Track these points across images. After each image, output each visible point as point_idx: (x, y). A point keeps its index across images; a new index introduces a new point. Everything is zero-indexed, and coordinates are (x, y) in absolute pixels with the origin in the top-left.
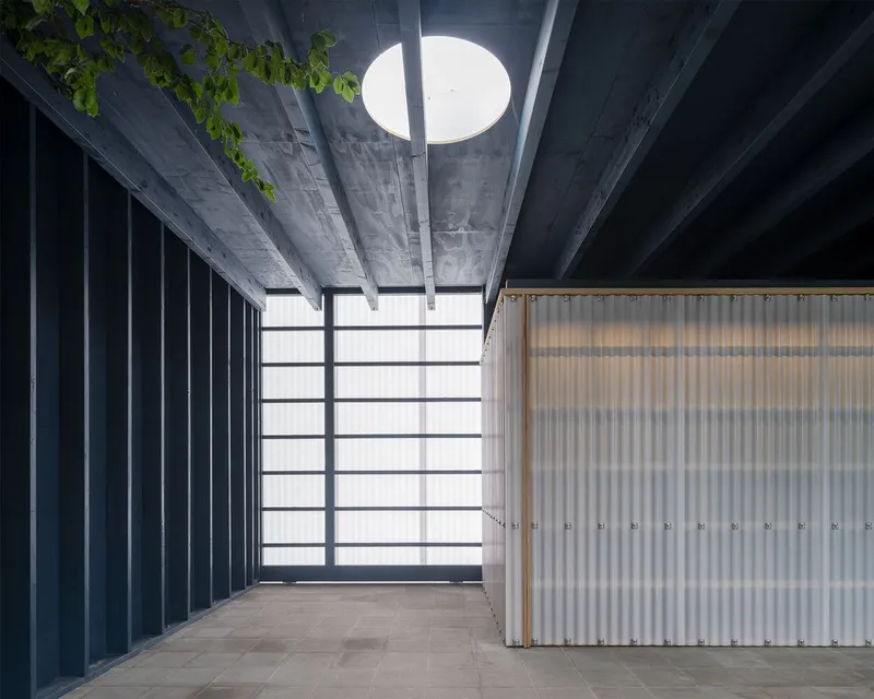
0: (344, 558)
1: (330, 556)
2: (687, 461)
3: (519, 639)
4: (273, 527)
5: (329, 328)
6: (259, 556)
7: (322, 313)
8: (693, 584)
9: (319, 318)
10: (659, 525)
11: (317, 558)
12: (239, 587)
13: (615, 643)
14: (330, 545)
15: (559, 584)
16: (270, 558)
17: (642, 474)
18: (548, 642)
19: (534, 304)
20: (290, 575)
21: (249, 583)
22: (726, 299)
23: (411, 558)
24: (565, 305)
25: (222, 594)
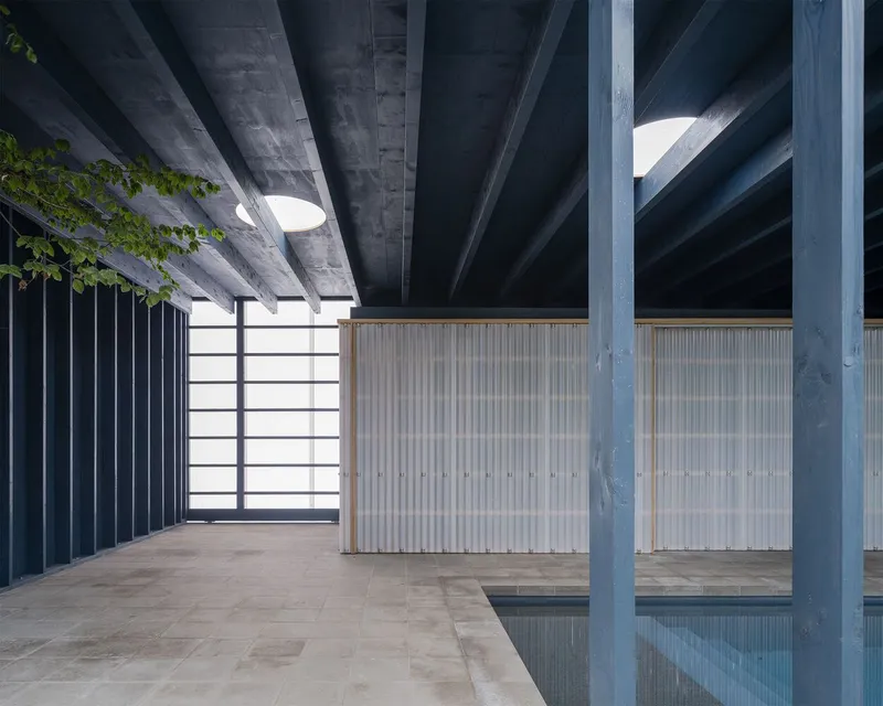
0: (252, 503)
1: (240, 501)
2: (457, 432)
3: (348, 549)
4: (197, 480)
5: (240, 327)
6: (186, 501)
7: (235, 316)
8: (461, 512)
9: (232, 319)
10: (440, 474)
11: (230, 503)
12: (170, 522)
13: (410, 551)
14: (241, 493)
15: (375, 512)
16: (196, 503)
17: (429, 441)
18: (367, 550)
19: (358, 329)
20: (210, 516)
21: (178, 521)
22: (483, 326)
23: (302, 503)
24: (379, 330)
25: (157, 527)
